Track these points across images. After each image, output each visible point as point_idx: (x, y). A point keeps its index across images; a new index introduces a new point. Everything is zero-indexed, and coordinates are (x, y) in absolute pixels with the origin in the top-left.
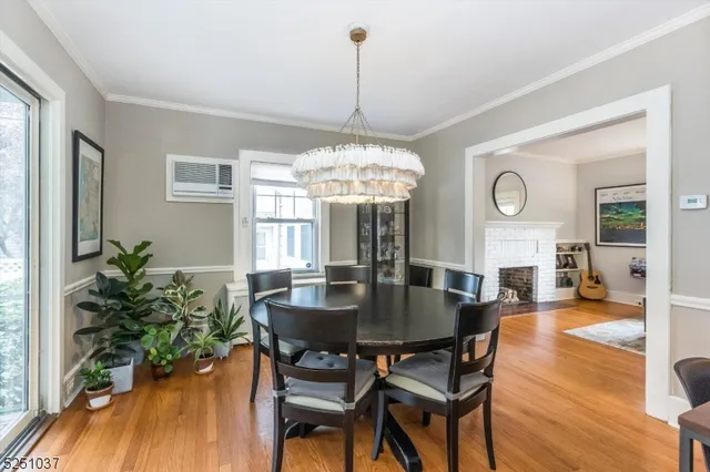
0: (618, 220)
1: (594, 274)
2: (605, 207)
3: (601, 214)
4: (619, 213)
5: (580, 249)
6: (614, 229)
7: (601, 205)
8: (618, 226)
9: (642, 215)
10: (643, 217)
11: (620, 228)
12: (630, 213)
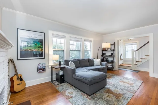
6: (28, 51)
8: (30, 50)
9: (41, 45)
10: (41, 46)
11: (31, 50)
12: (36, 44)
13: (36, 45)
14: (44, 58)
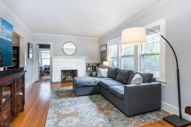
6: (102, 58)
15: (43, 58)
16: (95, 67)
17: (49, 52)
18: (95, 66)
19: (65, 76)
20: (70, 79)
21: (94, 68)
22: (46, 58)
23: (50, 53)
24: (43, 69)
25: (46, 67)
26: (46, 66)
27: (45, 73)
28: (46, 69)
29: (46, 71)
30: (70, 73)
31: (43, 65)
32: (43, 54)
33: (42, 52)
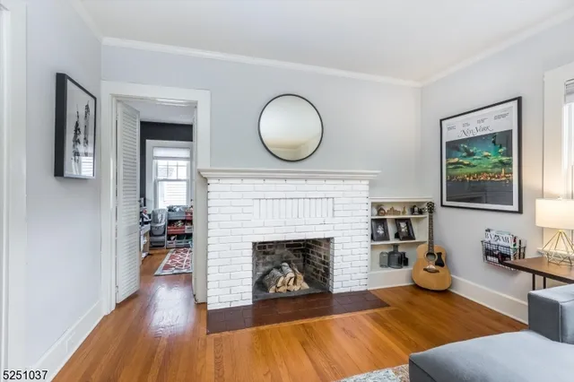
0: (468, 165)
1: (436, 251)
2: (453, 146)
3: (447, 158)
4: (470, 155)
5: (421, 212)
6: (464, 180)
7: (448, 144)
8: (469, 176)
9: (503, 155)
10: (504, 159)
11: (472, 178)
12: (486, 154)
13: (485, 156)
14: (520, 211)
15: (159, 178)
16: (407, 221)
17: (185, 153)
18: (407, 216)
19: (264, 264)
20: (295, 282)
21: (403, 225)
22: (174, 177)
23: (191, 159)
24: (163, 224)
25: (174, 216)
26: (171, 209)
27: (169, 239)
28: (171, 222)
29: (172, 230)
30: (286, 252)
31: (163, 205)
32: (161, 163)
33: (159, 153)
